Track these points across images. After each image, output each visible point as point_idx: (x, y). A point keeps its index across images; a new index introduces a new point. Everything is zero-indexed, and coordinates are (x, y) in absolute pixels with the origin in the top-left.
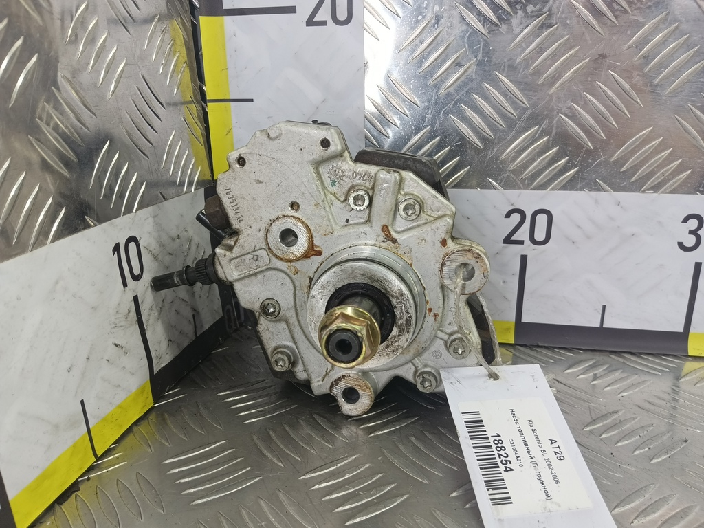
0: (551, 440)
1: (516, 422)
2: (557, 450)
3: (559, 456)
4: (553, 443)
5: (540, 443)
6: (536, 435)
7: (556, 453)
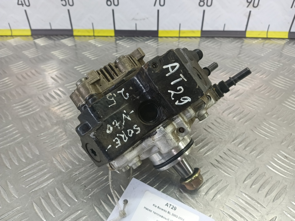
0: (166, 205)
1: (151, 211)
2: (171, 207)
3: (173, 208)
4: (168, 206)
5: (164, 210)
6: (160, 209)
7: (172, 208)
